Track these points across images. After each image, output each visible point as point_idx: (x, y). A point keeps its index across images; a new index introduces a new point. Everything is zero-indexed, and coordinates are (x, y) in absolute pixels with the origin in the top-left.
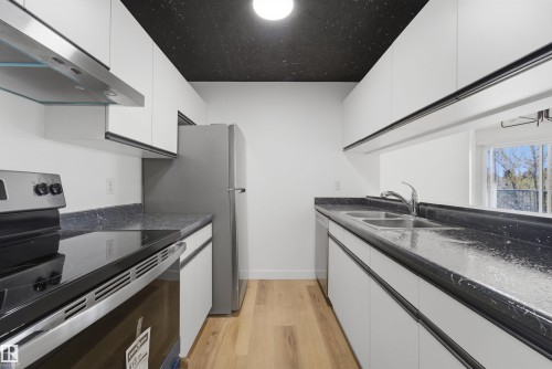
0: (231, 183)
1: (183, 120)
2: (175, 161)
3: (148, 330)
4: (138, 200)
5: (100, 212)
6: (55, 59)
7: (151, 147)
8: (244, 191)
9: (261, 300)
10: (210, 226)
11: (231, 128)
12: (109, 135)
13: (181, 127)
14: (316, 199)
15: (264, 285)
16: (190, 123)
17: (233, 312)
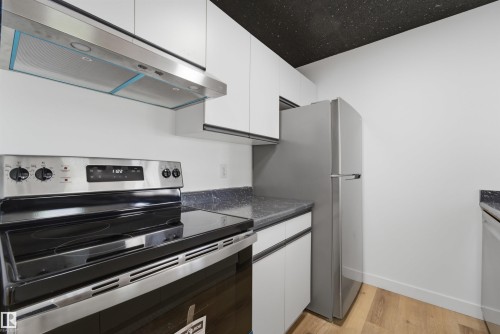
0: (335, 169)
1: (285, 104)
2: (278, 147)
3: (204, 319)
4: (249, 184)
5: (214, 192)
6: (140, 66)
7: (249, 134)
8: (358, 176)
9: (375, 317)
10: (309, 215)
11: (335, 102)
12: (206, 127)
13: (284, 112)
14: (483, 193)
15: (384, 297)
16: (294, 105)
17: (334, 318)
